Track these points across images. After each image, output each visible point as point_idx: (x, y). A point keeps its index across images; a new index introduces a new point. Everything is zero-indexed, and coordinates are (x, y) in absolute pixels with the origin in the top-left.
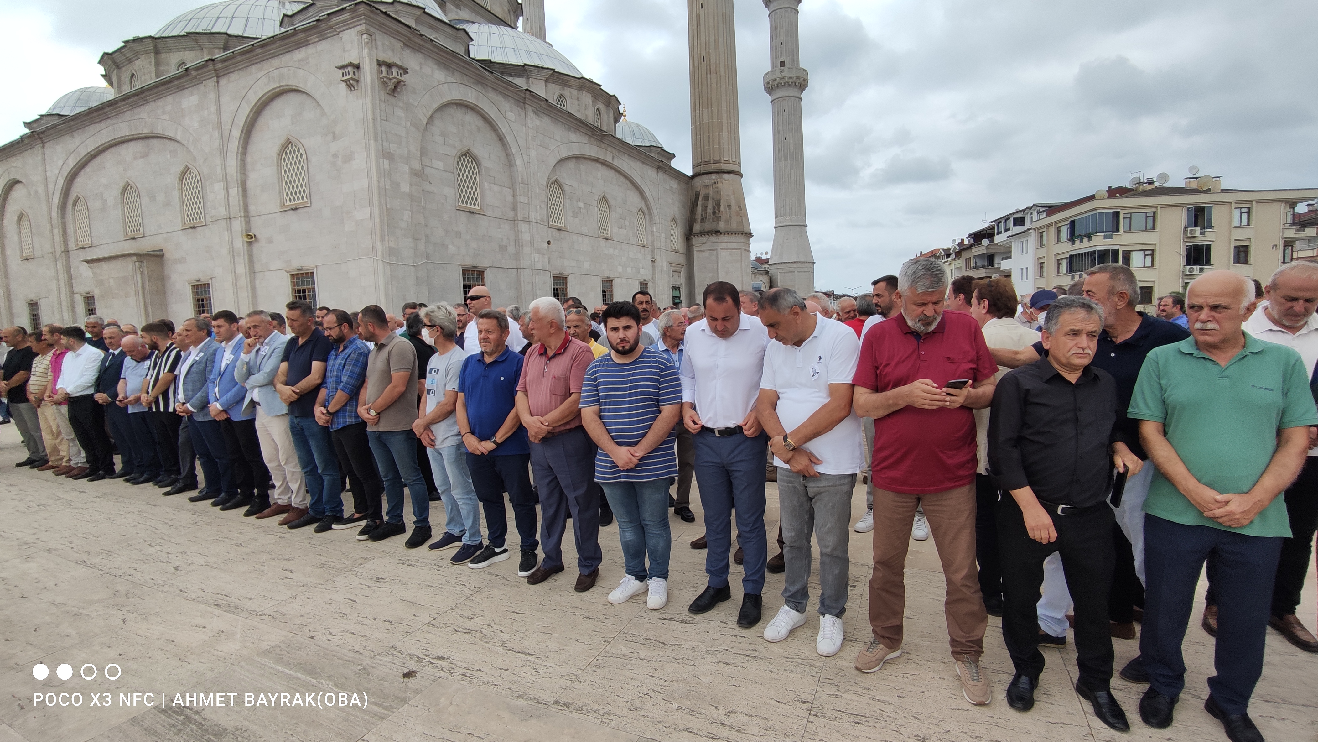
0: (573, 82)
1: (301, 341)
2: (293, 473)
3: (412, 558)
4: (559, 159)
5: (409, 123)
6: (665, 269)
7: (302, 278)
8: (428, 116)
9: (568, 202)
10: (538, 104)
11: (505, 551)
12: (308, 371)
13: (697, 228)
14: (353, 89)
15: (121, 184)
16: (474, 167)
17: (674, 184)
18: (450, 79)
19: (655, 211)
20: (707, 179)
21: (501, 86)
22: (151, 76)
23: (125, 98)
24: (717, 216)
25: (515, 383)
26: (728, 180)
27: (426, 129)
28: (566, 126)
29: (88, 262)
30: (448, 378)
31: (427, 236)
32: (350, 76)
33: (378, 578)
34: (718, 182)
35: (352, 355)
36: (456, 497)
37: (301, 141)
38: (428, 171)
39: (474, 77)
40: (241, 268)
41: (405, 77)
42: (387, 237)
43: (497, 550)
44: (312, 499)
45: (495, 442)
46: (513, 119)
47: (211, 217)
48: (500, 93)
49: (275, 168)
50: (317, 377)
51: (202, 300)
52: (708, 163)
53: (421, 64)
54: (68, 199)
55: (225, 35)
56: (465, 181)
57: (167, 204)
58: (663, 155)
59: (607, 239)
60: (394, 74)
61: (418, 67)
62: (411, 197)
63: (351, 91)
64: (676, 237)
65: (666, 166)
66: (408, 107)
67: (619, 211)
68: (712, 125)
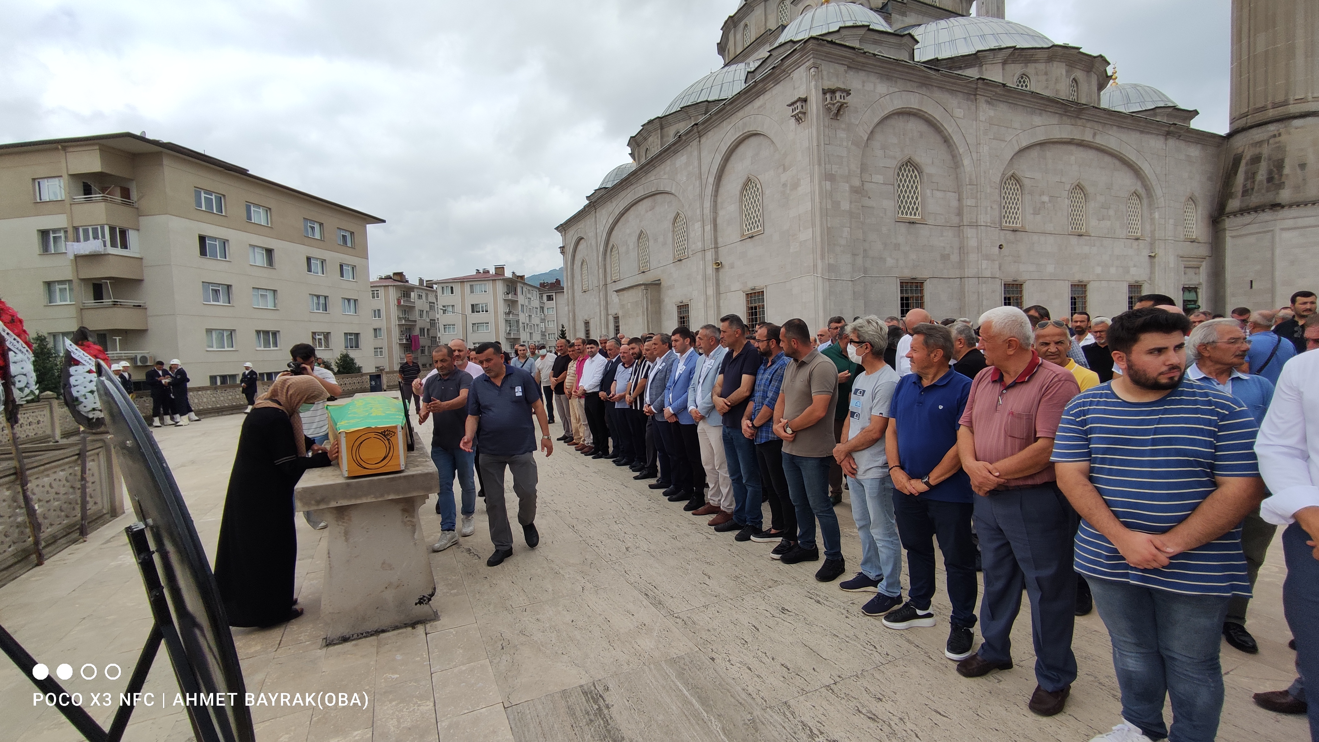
0: (1040, 55)
1: (735, 354)
2: (725, 478)
3: (821, 594)
4: (1017, 149)
5: (850, 143)
7: (755, 296)
8: (869, 132)
9: (1027, 197)
10: (991, 91)
11: (930, 615)
12: (738, 384)
13: (1234, 204)
14: (800, 121)
15: (638, 232)
16: (916, 176)
17: (1195, 152)
18: (892, 90)
19: (1158, 191)
20: (1258, 134)
21: (949, 82)
22: (658, 147)
23: (642, 167)
24: (1277, 182)
25: (958, 414)
26: (1302, 127)
27: (867, 145)
28: (1029, 109)
29: (617, 291)
30: (875, 401)
31: (865, 250)
32: (798, 111)
33: (783, 609)
34: (1279, 134)
35: (779, 371)
36: (875, 537)
37: (758, 177)
38: (867, 186)
39: (917, 80)
40: (711, 291)
41: (849, 100)
42: (826, 254)
43: (919, 612)
44: (737, 506)
45: (927, 483)
46: (961, 115)
47: (692, 251)
48: (948, 90)
49: (738, 204)
50: (745, 390)
51: (684, 318)
52: (1263, 109)
53: (863, 82)
54: (608, 247)
55: (706, 103)
56: (906, 191)
57: (665, 244)
58: (1178, 116)
59: (1080, 235)
60: (838, 98)
61: (860, 86)
62: (851, 214)
63: (799, 123)
64: (1194, 222)
65: (1181, 129)
66: (849, 128)
67: (1101, 199)
68: (1274, 53)
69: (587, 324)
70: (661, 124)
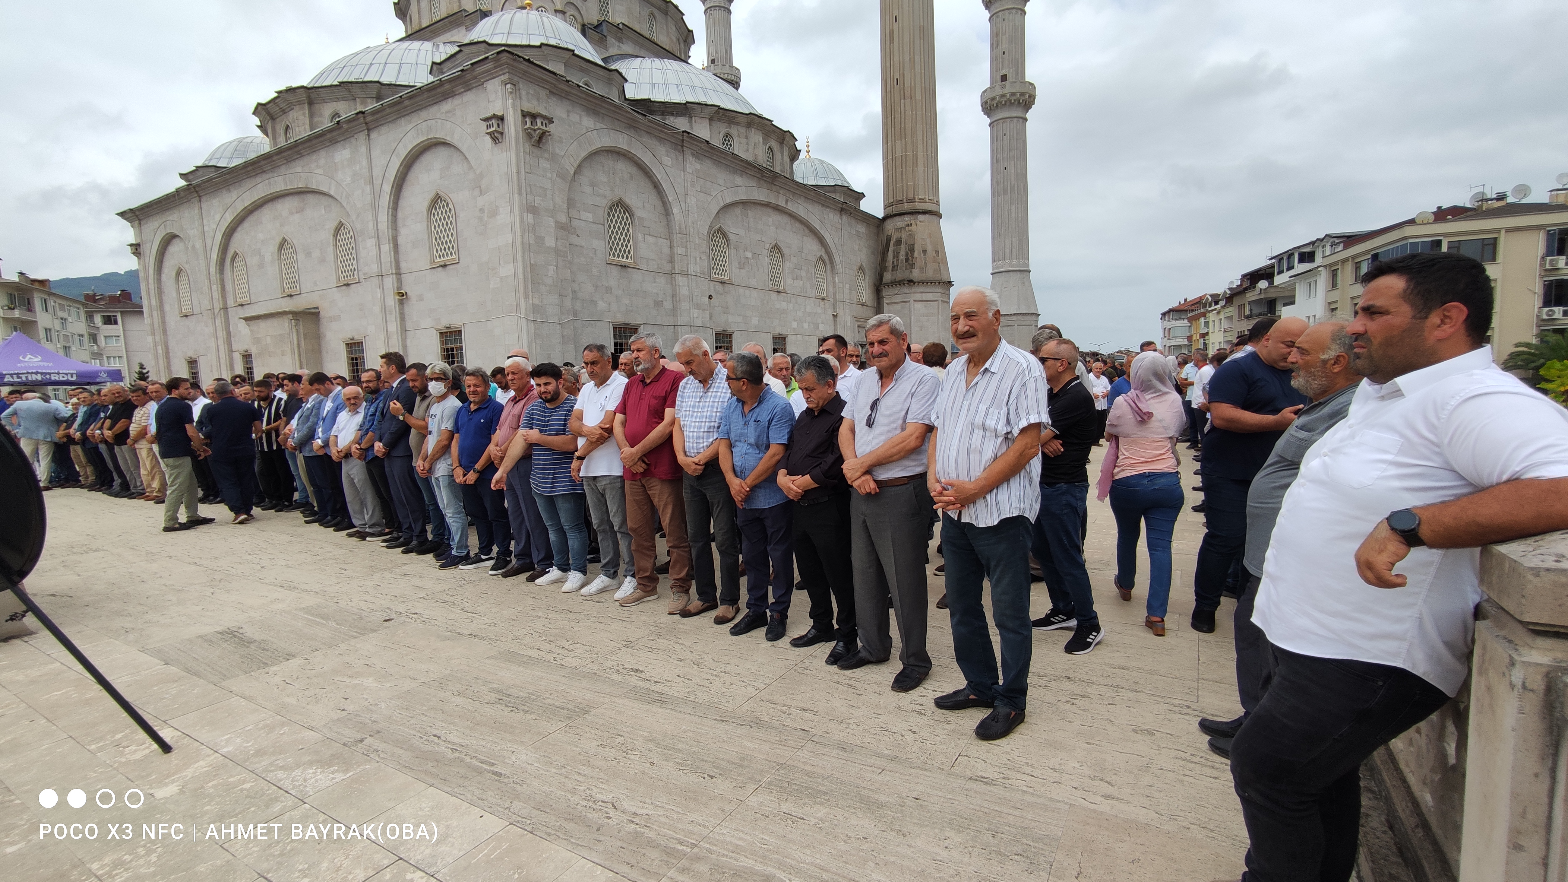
0: (740, 119)
4: (722, 205)
5: (555, 175)
6: (849, 324)
7: (451, 336)
8: (576, 166)
9: (733, 251)
10: (697, 146)
13: (888, 277)
15: (278, 240)
16: (627, 218)
17: (862, 228)
18: (599, 125)
19: (837, 259)
20: (899, 222)
21: (655, 129)
22: (305, 128)
23: (280, 152)
24: (911, 263)
26: (923, 222)
27: (574, 179)
28: (732, 169)
29: (246, 319)
31: (574, 292)
32: (494, 129)
34: (911, 224)
37: (450, 195)
38: (575, 223)
39: (625, 121)
40: (393, 326)
41: (551, 128)
42: (530, 293)
43: (483, 557)
46: (670, 164)
47: (364, 274)
48: (655, 136)
49: (426, 223)
51: (356, 359)
52: (901, 202)
53: (568, 112)
54: (226, 255)
55: (377, 84)
56: (617, 233)
57: (322, 261)
58: (850, 196)
59: (779, 292)
60: (539, 124)
61: (564, 116)
62: (557, 252)
63: (496, 143)
64: (864, 288)
65: (851, 208)
66: (554, 158)
67: (794, 260)
68: (906, 158)
69: (193, 361)
70: (309, 97)
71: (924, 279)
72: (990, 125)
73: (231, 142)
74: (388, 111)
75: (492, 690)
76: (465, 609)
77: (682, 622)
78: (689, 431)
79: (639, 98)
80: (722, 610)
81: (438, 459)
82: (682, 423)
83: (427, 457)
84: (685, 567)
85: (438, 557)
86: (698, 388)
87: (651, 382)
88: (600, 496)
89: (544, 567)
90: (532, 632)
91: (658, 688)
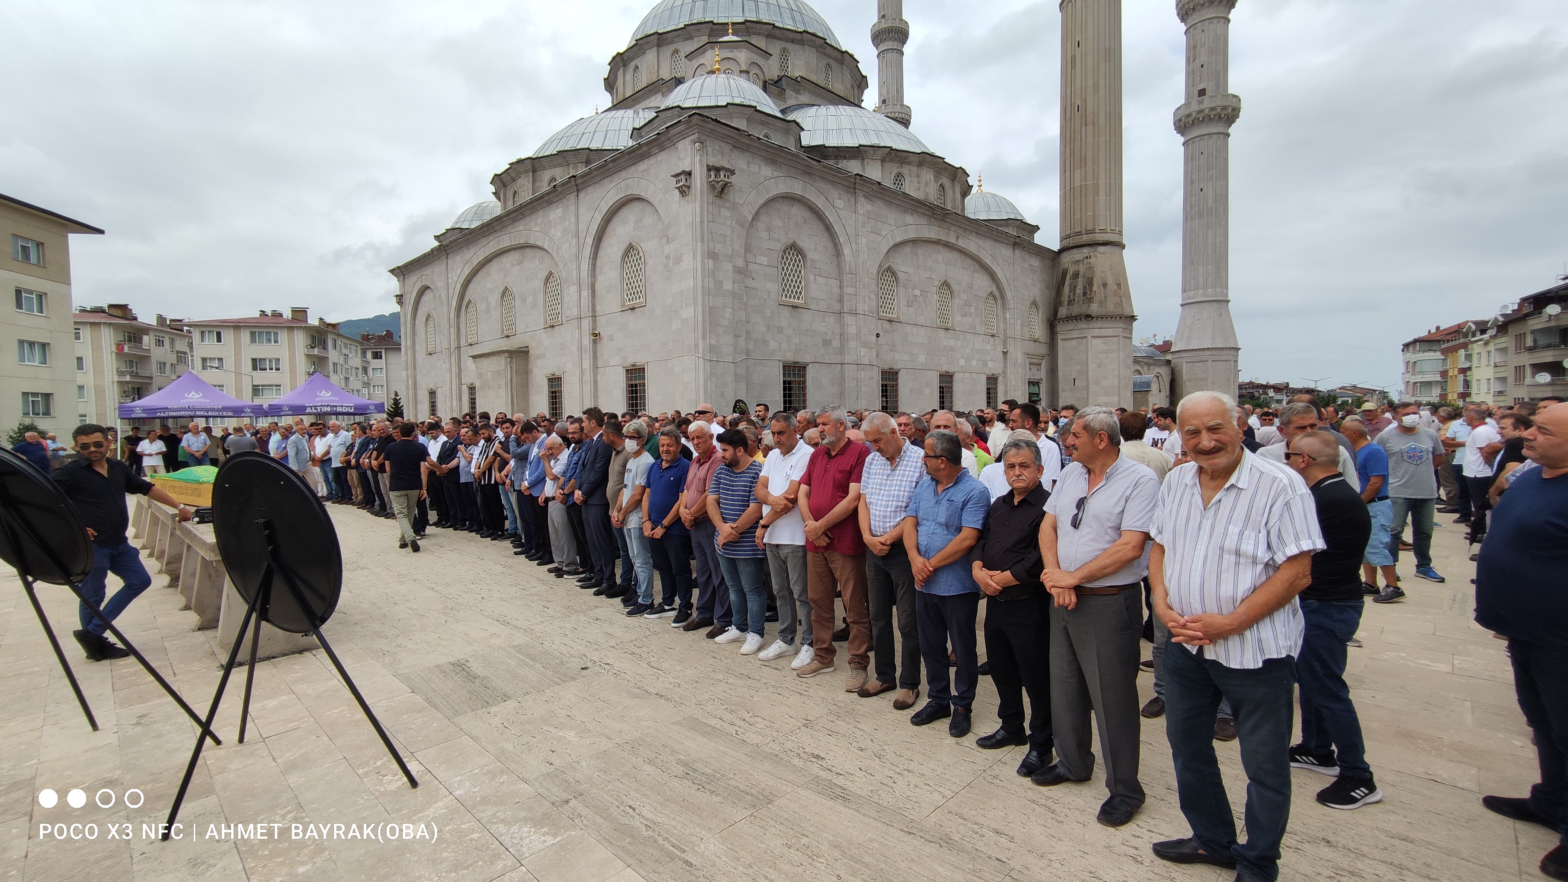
0: (912, 158)
4: (892, 244)
5: (734, 222)
6: (1020, 361)
7: (635, 373)
8: (753, 213)
9: (902, 290)
10: (869, 187)
13: (1063, 312)
14: (685, 195)
15: (502, 289)
16: (799, 260)
17: (1036, 262)
18: (776, 174)
19: (1009, 295)
20: (1077, 254)
21: (828, 173)
22: (528, 193)
23: (508, 214)
24: (1089, 297)
26: (1104, 253)
27: (751, 225)
28: (903, 207)
29: (474, 357)
31: (748, 332)
32: (682, 184)
34: (1090, 257)
37: (641, 245)
38: (751, 267)
39: (800, 168)
40: (587, 364)
41: (733, 179)
42: (708, 334)
43: (666, 607)
46: (842, 207)
47: (566, 317)
48: (829, 181)
49: (619, 271)
51: (556, 397)
52: (1079, 234)
53: (749, 163)
54: (462, 303)
55: (587, 151)
56: (790, 275)
57: (534, 306)
58: (1024, 229)
59: (947, 329)
60: (722, 176)
61: (745, 167)
62: (734, 294)
63: (683, 196)
64: (1036, 324)
65: (1025, 242)
66: (734, 207)
67: (964, 296)
68: (1086, 188)
69: (432, 393)
70: (533, 166)
71: (1104, 313)
72: (1184, 144)
73: (472, 207)
74: (595, 173)
75: (680, 762)
76: (652, 664)
77: (860, 702)
78: (876, 510)
79: (813, 144)
80: (899, 693)
81: (631, 512)
82: (868, 500)
83: (621, 509)
84: (864, 643)
85: (626, 602)
86: (885, 466)
87: (836, 455)
88: (781, 563)
89: (724, 624)
90: (713, 697)
91: (840, 781)
